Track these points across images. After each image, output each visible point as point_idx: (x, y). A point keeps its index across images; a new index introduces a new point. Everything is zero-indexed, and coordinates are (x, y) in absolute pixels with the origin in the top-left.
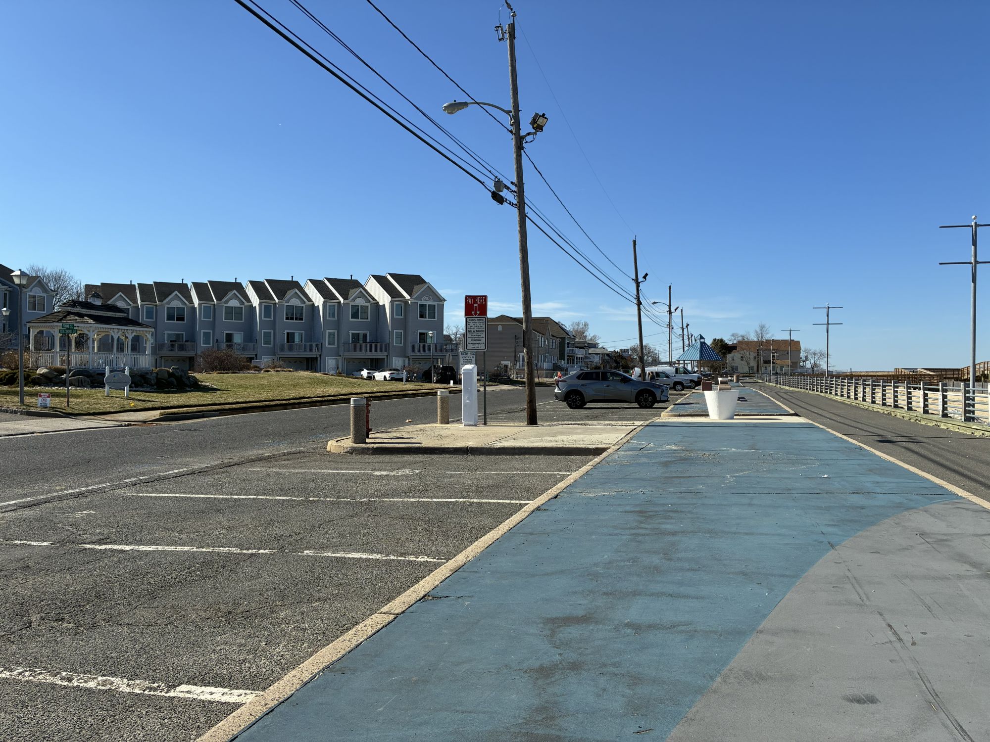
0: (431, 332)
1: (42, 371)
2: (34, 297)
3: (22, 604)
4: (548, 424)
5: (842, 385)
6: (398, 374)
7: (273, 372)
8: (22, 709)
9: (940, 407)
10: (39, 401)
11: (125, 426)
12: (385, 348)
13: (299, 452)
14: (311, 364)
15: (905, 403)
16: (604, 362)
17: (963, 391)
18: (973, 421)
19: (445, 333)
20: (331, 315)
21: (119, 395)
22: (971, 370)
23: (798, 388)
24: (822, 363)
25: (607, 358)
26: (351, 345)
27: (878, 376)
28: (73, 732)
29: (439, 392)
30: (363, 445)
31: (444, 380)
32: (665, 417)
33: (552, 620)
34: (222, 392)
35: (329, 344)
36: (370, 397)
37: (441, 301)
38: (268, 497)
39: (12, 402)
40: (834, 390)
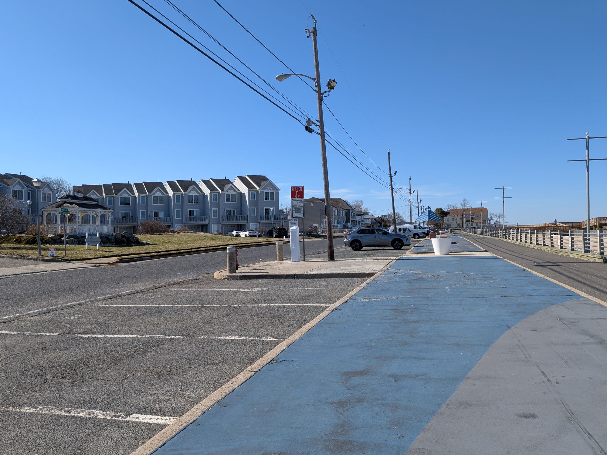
0: (272, 208)
1: (51, 236)
2: (45, 194)
3: (42, 369)
4: (341, 260)
5: (513, 234)
6: (254, 233)
7: (182, 233)
8: (42, 430)
9: (570, 245)
10: (49, 253)
11: (98, 266)
12: (246, 218)
13: (198, 279)
14: (204, 228)
15: (550, 243)
16: (372, 223)
17: (583, 235)
18: (589, 252)
19: (280, 209)
20: (214, 200)
21: (94, 249)
22: (587, 223)
23: (487, 235)
24: (500, 221)
25: (374, 221)
26: (226, 217)
27: (533, 227)
28: (72, 442)
29: (277, 243)
30: (234, 274)
31: (280, 236)
32: (409, 254)
33: (346, 374)
34: (152, 245)
35: (214, 216)
36: (238, 246)
37: (277, 190)
38: (180, 305)
39: (34, 254)
40: (508, 237)
